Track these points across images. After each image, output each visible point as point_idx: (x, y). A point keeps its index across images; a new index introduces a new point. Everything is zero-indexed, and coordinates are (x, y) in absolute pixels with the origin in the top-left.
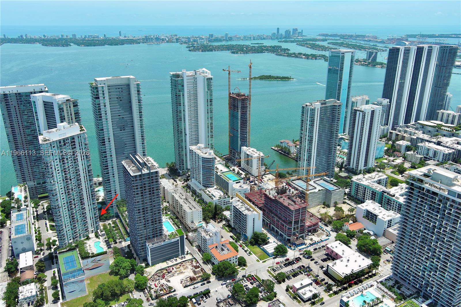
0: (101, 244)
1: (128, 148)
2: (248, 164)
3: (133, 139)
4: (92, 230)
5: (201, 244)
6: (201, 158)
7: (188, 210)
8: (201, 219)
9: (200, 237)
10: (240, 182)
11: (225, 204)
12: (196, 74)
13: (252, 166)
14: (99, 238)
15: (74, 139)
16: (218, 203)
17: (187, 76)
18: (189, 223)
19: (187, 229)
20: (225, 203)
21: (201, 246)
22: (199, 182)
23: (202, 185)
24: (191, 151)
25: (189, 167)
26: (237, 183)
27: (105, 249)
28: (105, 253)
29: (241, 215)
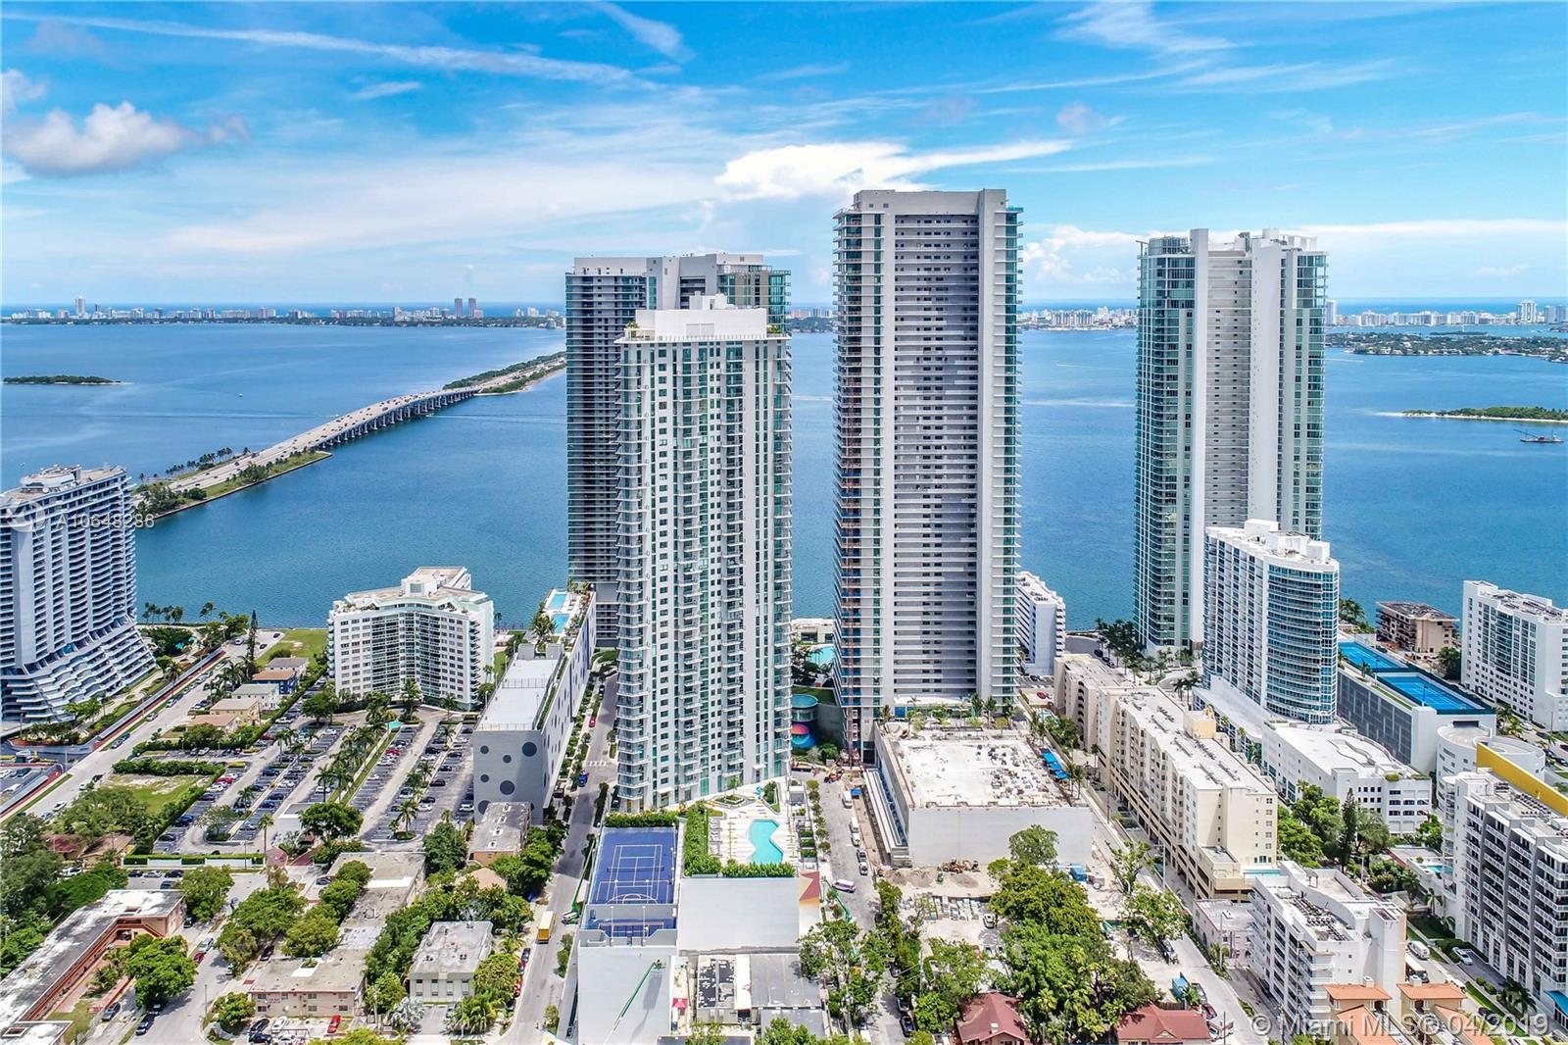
0: (778, 832)
4: (757, 767)
6: (1266, 569)
10: (1475, 724)
12: (1248, 248)
14: (777, 810)
15: (739, 353)
17: (1211, 254)
18: (1198, 838)
19: (1193, 880)
20: (1398, 803)
22: (1249, 693)
23: (1264, 702)
26: (1457, 724)
27: (791, 856)
28: (786, 872)
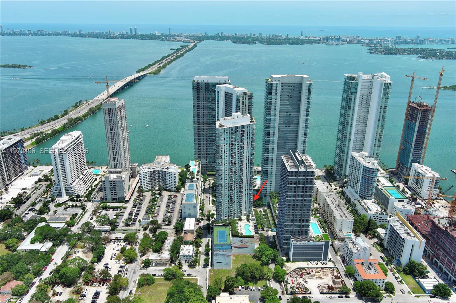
1: (290, 144)
2: (417, 184)
3: (296, 137)
4: (245, 212)
5: (346, 255)
6: (362, 166)
7: (338, 217)
8: (351, 230)
9: (347, 248)
10: (403, 201)
11: (381, 221)
12: (373, 78)
13: (421, 186)
14: (249, 222)
15: (244, 128)
16: (374, 218)
17: (363, 79)
18: (337, 230)
19: (334, 236)
20: (381, 219)
21: (345, 257)
22: (355, 192)
23: (358, 194)
24: (353, 158)
25: (347, 174)
27: (253, 233)
28: (252, 237)
29: (398, 237)
